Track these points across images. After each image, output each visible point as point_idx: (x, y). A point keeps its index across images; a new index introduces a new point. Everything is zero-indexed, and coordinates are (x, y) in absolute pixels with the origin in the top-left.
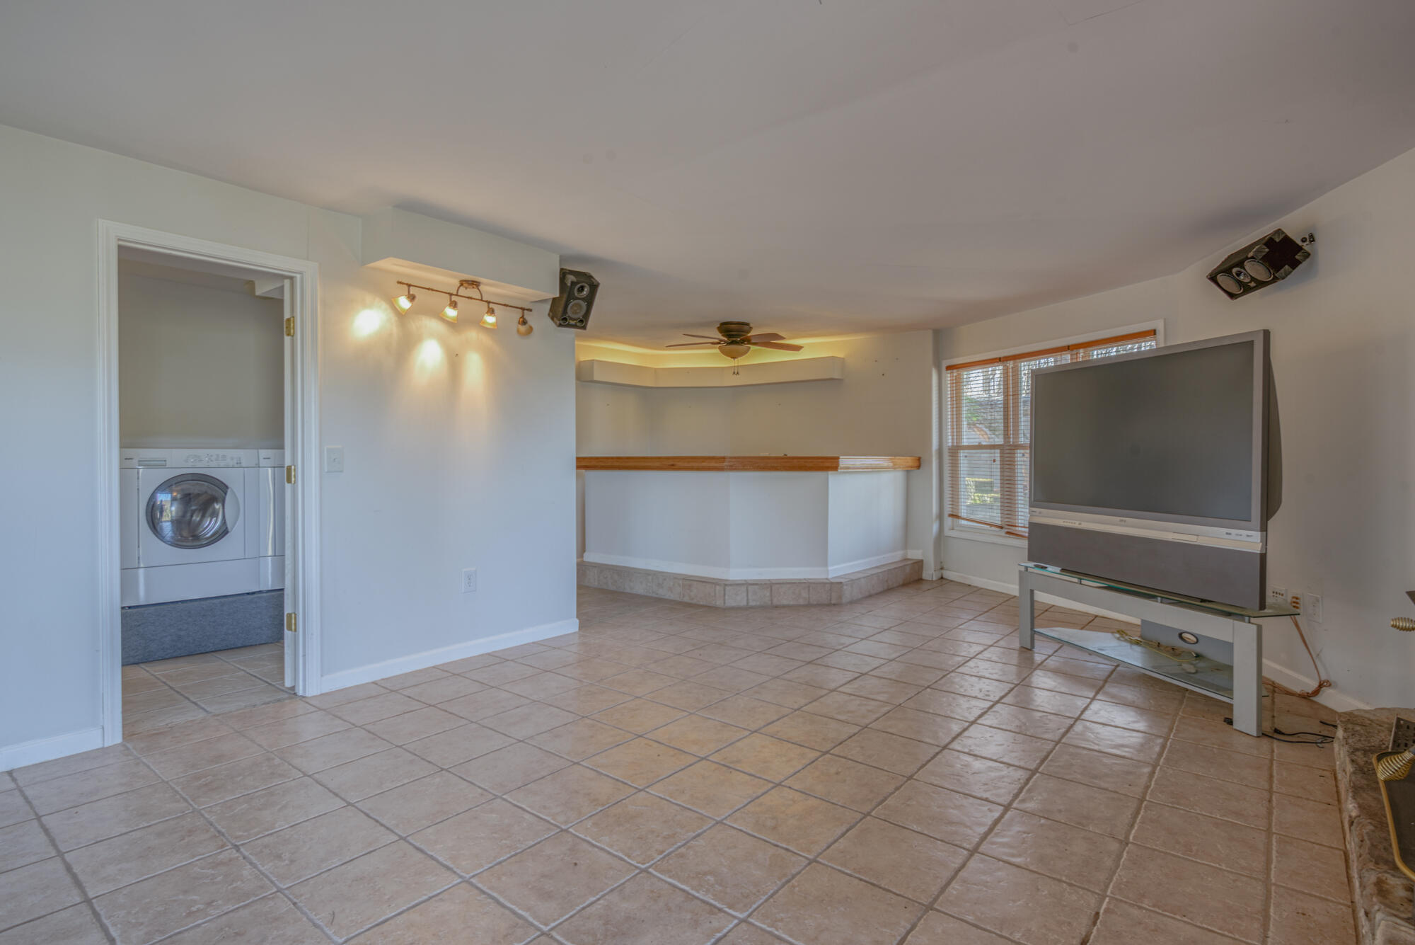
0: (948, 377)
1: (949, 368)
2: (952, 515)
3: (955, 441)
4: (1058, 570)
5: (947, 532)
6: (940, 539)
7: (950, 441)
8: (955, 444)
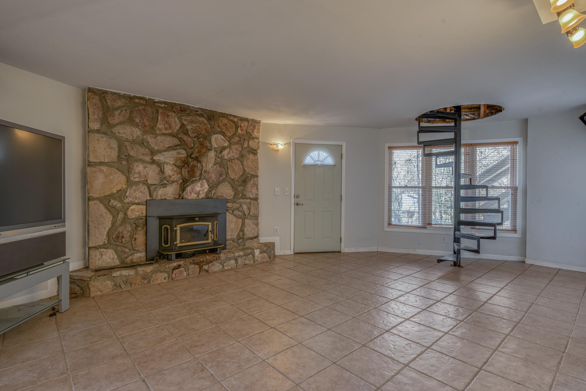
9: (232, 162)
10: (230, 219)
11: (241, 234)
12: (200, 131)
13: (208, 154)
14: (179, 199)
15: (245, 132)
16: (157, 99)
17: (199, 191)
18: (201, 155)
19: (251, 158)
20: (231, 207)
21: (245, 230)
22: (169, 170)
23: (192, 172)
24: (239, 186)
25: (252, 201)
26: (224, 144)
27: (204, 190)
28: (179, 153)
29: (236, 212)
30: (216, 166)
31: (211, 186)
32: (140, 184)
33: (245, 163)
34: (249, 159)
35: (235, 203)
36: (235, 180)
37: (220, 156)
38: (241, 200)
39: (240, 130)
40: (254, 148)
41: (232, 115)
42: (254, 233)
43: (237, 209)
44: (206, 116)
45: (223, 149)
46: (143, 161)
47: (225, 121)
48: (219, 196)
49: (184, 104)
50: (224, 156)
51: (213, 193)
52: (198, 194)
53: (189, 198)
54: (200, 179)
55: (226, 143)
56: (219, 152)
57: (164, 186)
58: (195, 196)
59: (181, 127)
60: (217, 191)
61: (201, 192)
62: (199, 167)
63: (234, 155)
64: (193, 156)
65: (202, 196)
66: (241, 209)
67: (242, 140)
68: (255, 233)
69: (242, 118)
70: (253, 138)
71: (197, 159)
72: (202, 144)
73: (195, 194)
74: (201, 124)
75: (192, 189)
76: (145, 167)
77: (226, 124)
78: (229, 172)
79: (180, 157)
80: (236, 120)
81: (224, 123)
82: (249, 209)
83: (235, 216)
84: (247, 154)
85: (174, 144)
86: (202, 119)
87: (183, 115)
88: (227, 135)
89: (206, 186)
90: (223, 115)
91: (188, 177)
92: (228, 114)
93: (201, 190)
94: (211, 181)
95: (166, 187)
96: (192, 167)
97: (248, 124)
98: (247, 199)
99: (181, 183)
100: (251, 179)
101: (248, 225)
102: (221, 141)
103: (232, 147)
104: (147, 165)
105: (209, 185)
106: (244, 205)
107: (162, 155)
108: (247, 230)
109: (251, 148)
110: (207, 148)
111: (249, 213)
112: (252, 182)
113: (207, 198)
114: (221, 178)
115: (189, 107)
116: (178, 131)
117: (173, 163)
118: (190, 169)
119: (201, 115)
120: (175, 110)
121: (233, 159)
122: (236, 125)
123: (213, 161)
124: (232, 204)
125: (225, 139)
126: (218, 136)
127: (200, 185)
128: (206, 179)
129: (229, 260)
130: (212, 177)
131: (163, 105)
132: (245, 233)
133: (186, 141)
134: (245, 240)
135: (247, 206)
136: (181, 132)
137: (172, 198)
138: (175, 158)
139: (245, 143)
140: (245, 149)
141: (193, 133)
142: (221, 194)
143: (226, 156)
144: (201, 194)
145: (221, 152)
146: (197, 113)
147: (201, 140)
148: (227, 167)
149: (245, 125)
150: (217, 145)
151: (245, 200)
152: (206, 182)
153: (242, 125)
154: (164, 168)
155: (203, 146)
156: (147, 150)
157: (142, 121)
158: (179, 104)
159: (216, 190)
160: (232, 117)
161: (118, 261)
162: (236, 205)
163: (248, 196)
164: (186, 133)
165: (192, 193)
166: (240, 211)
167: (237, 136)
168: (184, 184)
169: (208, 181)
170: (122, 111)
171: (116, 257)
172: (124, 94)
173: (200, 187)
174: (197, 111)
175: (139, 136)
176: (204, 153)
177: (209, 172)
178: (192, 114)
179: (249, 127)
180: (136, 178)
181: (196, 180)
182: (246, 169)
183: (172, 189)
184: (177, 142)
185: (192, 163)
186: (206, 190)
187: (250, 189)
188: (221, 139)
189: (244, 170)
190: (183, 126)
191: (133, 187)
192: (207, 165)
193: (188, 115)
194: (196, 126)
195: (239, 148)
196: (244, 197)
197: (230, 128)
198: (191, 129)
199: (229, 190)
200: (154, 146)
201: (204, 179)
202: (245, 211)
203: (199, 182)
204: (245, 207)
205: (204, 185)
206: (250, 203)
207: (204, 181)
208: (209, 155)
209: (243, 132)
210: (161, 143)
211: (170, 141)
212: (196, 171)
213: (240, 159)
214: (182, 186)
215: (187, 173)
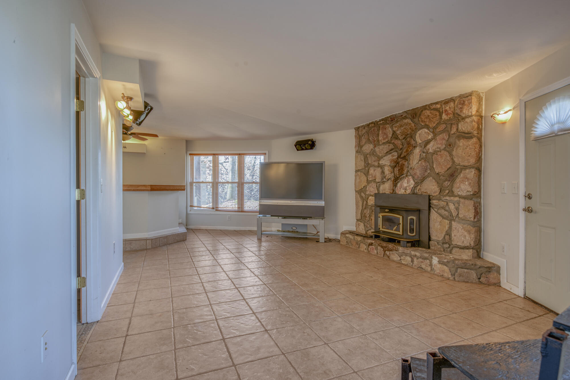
0: (189, 157)
1: (190, 154)
2: (191, 206)
3: (192, 180)
4: (270, 216)
5: (189, 212)
6: (187, 214)
7: (190, 180)
8: (192, 181)
9: (437, 154)
10: (435, 218)
11: (447, 237)
12: (406, 131)
13: (414, 151)
14: (393, 193)
15: (451, 116)
16: (378, 119)
17: (406, 187)
18: (408, 153)
19: (461, 144)
20: (437, 205)
21: (453, 235)
22: (387, 170)
23: (401, 170)
24: (445, 181)
25: (462, 200)
26: (428, 137)
27: (410, 186)
28: (393, 156)
29: (442, 212)
30: (421, 161)
31: (416, 182)
32: (373, 182)
33: (454, 153)
34: (459, 146)
35: (441, 201)
36: (440, 174)
37: (425, 151)
38: (447, 197)
39: (445, 115)
40: (466, 130)
41: (434, 103)
42: (463, 242)
43: (443, 208)
44: (410, 116)
45: (428, 142)
46: (374, 166)
47: (427, 113)
48: (424, 192)
49: (392, 114)
50: (429, 149)
51: (418, 189)
52: (406, 189)
53: (400, 193)
54: (406, 176)
55: (430, 135)
56: (423, 147)
57: (383, 183)
58: (403, 191)
59: (393, 134)
60: (422, 187)
61: (407, 188)
62: (406, 165)
63: (440, 146)
64: (402, 156)
65: (409, 191)
66: (447, 208)
67: (449, 126)
68: (465, 242)
69: (447, 100)
70: (463, 119)
71: (404, 158)
72: (409, 144)
73: (404, 189)
74: (407, 125)
75: (401, 185)
76: (374, 170)
77: (429, 116)
78: (434, 166)
79: (393, 159)
80: (438, 106)
81: (427, 115)
82: (457, 209)
83: (440, 215)
84: (457, 141)
85: (389, 149)
86: (406, 121)
87: (393, 123)
88: (431, 126)
89: (412, 182)
90: (425, 108)
91: (398, 175)
92: (429, 104)
93: (408, 186)
94: (416, 177)
95: (384, 184)
96: (401, 166)
97: (455, 104)
98: (456, 196)
99: (394, 180)
100: (461, 172)
101: (456, 229)
102: (425, 135)
103: (437, 138)
104: (376, 169)
105: (414, 181)
106: (450, 203)
107: (383, 160)
108: (455, 236)
109: (462, 132)
110: (413, 146)
111: (458, 214)
112: (462, 175)
113: (413, 194)
114: (426, 174)
115: (396, 115)
116: (391, 138)
117: (389, 164)
118: (400, 168)
119: (405, 117)
120: (388, 122)
121: (438, 151)
122: (439, 112)
123: (418, 157)
124: (438, 201)
125: (429, 132)
126: (422, 132)
127: (406, 182)
128: (412, 176)
129: (406, 255)
130: (416, 173)
131: (382, 122)
132: (452, 239)
133: (397, 144)
134: (452, 246)
135: (454, 205)
136: (393, 138)
137: (389, 192)
138: (390, 160)
139: (452, 129)
140: (453, 135)
141: (402, 136)
142: (426, 189)
143: (430, 149)
144: (408, 190)
145: (425, 146)
146: (402, 117)
147: (408, 139)
148: (433, 160)
149: (451, 107)
150: (421, 141)
151: (452, 198)
152: (412, 179)
153: (447, 108)
154: (384, 169)
155: (409, 145)
156: (376, 158)
157: (373, 138)
158: (390, 116)
159: (420, 186)
160: (434, 105)
161: (364, 231)
162: (442, 204)
163: (456, 193)
164: (397, 138)
165: (401, 189)
166: (446, 210)
167: (443, 124)
168: (396, 180)
169: (413, 178)
170: (365, 135)
171: (364, 229)
172: (366, 124)
173: (407, 183)
174: (402, 116)
175: (373, 149)
176: (410, 151)
177: (414, 168)
178: (399, 120)
179: (457, 107)
180: (370, 178)
181: (403, 177)
182: (455, 159)
183: (388, 185)
184: (391, 146)
185: (401, 162)
186: (412, 186)
187: (458, 184)
188: (425, 133)
189: (454, 162)
190: (394, 132)
191: (370, 184)
192: (413, 162)
193: (397, 122)
194: (403, 129)
195: (445, 137)
196: (451, 193)
197: (433, 118)
198: (400, 133)
199: (433, 186)
200: (379, 154)
201: (410, 176)
202: (453, 211)
203: (406, 178)
204: (452, 207)
205: (410, 181)
206: (459, 203)
207: (410, 177)
208: (414, 153)
209: (449, 116)
210: (382, 151)
211: (386, 148)
212: (404, 169)
213: (448, 149)
214: (394, 183)
215: (398, 171)
